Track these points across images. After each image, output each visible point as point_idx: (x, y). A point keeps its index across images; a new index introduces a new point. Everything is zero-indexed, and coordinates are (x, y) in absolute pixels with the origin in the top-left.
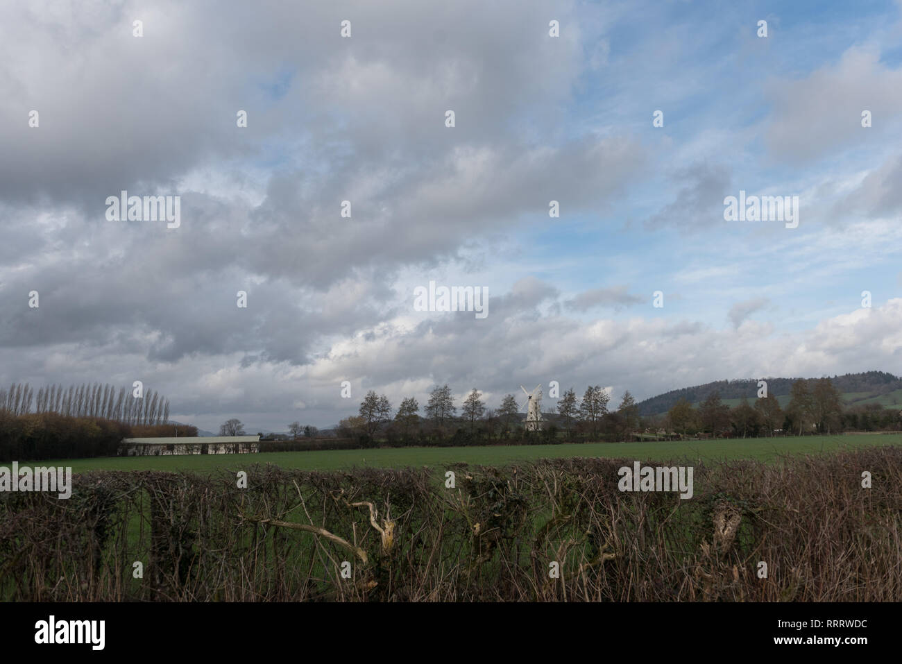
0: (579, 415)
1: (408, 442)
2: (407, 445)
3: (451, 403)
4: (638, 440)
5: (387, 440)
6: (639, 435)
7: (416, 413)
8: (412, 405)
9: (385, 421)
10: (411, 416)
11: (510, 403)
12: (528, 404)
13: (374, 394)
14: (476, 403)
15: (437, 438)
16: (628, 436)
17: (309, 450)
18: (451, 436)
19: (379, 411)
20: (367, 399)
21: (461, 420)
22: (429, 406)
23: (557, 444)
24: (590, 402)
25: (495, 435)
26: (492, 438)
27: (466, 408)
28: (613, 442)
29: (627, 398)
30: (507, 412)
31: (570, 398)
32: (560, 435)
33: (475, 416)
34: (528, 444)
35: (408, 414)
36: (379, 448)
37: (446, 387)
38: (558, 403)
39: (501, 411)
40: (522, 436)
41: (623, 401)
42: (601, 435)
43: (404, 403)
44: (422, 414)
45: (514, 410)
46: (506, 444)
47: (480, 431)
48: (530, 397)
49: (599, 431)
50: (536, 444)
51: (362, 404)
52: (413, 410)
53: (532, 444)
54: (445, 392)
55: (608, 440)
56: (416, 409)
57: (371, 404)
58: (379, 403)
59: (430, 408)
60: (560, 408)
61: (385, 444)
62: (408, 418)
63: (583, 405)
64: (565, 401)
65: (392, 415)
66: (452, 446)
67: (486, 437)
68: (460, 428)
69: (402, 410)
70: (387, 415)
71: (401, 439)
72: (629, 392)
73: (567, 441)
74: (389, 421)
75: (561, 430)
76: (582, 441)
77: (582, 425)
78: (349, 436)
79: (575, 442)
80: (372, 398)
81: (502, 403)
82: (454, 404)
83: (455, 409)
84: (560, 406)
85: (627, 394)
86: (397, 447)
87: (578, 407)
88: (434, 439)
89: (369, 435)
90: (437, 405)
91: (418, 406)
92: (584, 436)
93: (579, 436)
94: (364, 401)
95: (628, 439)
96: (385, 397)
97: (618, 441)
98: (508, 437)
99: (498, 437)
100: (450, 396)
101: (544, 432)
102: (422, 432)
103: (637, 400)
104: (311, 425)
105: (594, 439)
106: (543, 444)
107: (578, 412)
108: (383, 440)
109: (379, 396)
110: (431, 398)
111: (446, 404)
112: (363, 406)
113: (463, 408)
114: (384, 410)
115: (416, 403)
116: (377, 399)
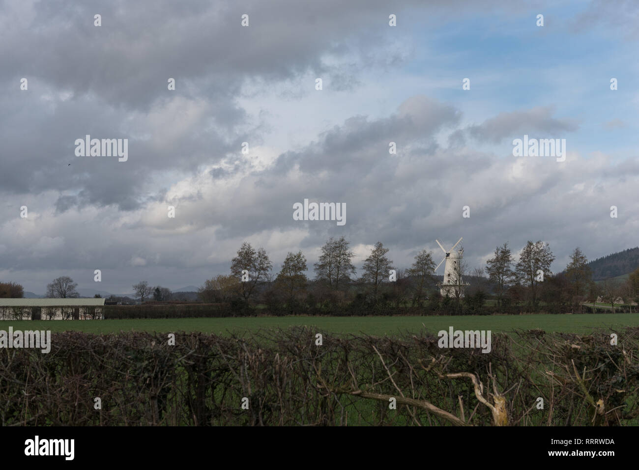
0: (514, 278)
1: (294, 309)
2: (291, 313)
3: (348, 261)
4: (589, 311)
5: (266, 307)
6: (590, 305)
7: (303, 272)
8: (298, 262)
9: (263, 283)
10: (297, 276)
11: (425, 262)
12: (444, 264)
13: (249, 247)
14: (382, 261)
15: (330, 305)
16: (577, 305)
17: (167, 317)
18: (349, 302)
19: (256, 270)
20: (240, 254)
21: (360, 283)
22: (320, 263)
23: (485, 315)
24: (529, 261)
25: (405, 303)
26: (401, 306)
27: (368, 268)
28: (557, 313)
29: (578, 256)
30: (421, 273)
31: (504, 256)
32: (489, 303)
33: (380, 278)
34: (448, 314)
35: (293, 274)
36: (256, 316)
37: (343, 240)
38: (488, 262)
39: (413, 271)
40: (440, 304)
41: (572, 261)
42: (542, 304)
43: (288, 259)
45: (430, 270)
46: (418, 314)
47: (386, 297)
48: (448, 255)
49: (539, 299)
50: (458, 314)
51: (234, 260)
52: (300, 269)
53: (453, 314)
54: (341, 246)
55: (551, 311)
56: (304, 267)
57: (246, 259)
58: (255, 260)
59: (322, 267)
60: (489, 269)
61: (263, 312)
62: (292, 279)
63: (519, 265)
64: (497, 260)
65: (273, 274)
66: (349, 315)
67: (393, 304)
68: (361, 292)
69: (286, 268)
70: (265, 274)
71: (284, 306)
72: (580, 250)
73: (498, 311)
74: (269, 283)
75: (491, 298)
76: (517, 311)
77: (517, 291)
78: (218, 300)
79: (509, 313)
80: (246, 253)
81: (415, 261)
82: (353, 261)
83: (353, 268)
84: (489, 266)
85: (577, 253)
86: (279, 315)
87: (513, 269)
88: (326, 306)
89: (243, 299)
90: (330, 263)
91: (306, 263)
92: (520, 305)
93: (513, 305)
94: (236, 256)
95: (577, 309)
96: (264, 252)
97: (563, 312)
98: (421, 306)
99: (409, 305)
100: (347, 252)
101: (468, 299)
102: (311, 296)
103: (590, 260)
104: (163, 286)
105: (533, 309)
106: (466, 314)
107: (513, 274)
108: (261, 307)
109: (257, 251)
110: (323, 254)
111: (342, 262)
112: (235, 263)
113: (364, 268)
114: (263, 269)
115: (303, 260)
116: (253, 254)
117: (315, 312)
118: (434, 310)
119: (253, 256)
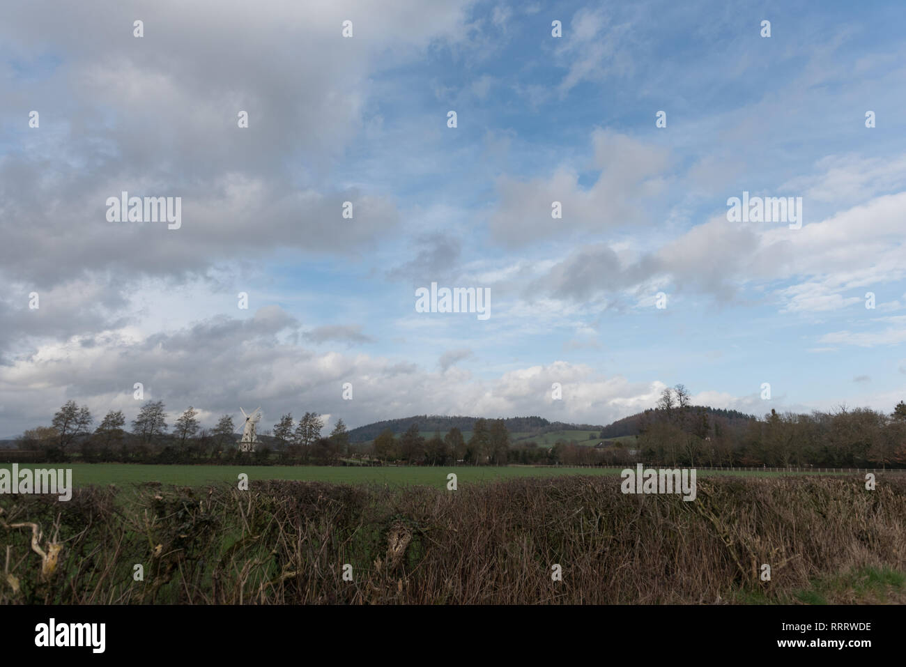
0: (293, 438)
1: (107, 457)
2: (104, 461)
3: (162, 420)
4: (344, 464)
5: (81, 455)
6: (345, 460)
7: (121, 427)
8: (118, 419)
9: (83, 434)
10: (114, 430)
11: (226, 423)
12: (244, 426)
13: (74, 404)
14: (191, 421)
15: (141, 455)
16: (336, 460)
18: (158, 453)
19: (77, 423)
20: (64, 409)
21: (172, 438)
22: (137, 421)
23: (268, 465)
24: (306, 427)
25: (206, 455)
26: (202, 457)
27: (179, 426)
28: (321, 465)
29: (340, 426)
30: (222, 432)
31: (287, 422)
32: (272, 457)
33: (187, 435)
34: (240, 465)
35: (111, 428)
36: (70, 463)
37: (160, 403)
38: (275, 426)
39: (215, 430)
40: (234, 457)
41: (336, 428)
42: (311, 458)
43: (108, 416)
44: (128, 428)
45: (229, 430)
46: (215, 464)
47: (191, 449)
48: (248, 419)
49: (309, 455)
50: (247, 465)
51: (57, 414)
52: (119, 424)
53: (243, 465)
54: (158, 408)
55: (317, 464)
56: (122, 423)
57: (69, 414)
58: (78, 415)
59: (139, 423)
60: (275, 431)
61: (78, 459)
62: (110, 432)
63: (298, 429)
64: (282, 425)
65: (92, 428)
66: (156, 464)
67: (196, 456)
68: (169, 445)
69: (104, 424)
70: (85, 428)
71: (99, 455)
72: (342, 420)
73: (278, 463)
74: (88, 434)
75: (274, 453)
76: (292, 463)
77: (295, 448)
78: (34, 448)
79: (286, 465)
80: (70, 409)
81: (218, 423)
82: (166, 421)
83: (166, 426)
84: (276, 429)
85: (340, 423)
86: (92, 462)
87: (293, 431)
88: (137, 455)
89: (60, 448)
90: (146, 421)
91: (125, 420)
92: (295, 459)
93: (290, 458)
94: (60, 411)
95: (335, 463)
96: (87, 409)
97: (326, 465)
98: (219, 457)
99: (209, 457)
100: (163, 413)
101: (256, 454)
102: (125, 447)
103: (349, 428)
105: (304, 462)
106: (253, 465)
107: (293, 436)
108: (76, 455)
109: (80, 407)
110: (141, 413)
111: (157, 420)
112: (57, 416)
113: (175, 426)
114: (83, 423)
115: (122, 417)
116: (76, 409)
117: (126, 460)
118: (228, 461)
119: (76, 411)
